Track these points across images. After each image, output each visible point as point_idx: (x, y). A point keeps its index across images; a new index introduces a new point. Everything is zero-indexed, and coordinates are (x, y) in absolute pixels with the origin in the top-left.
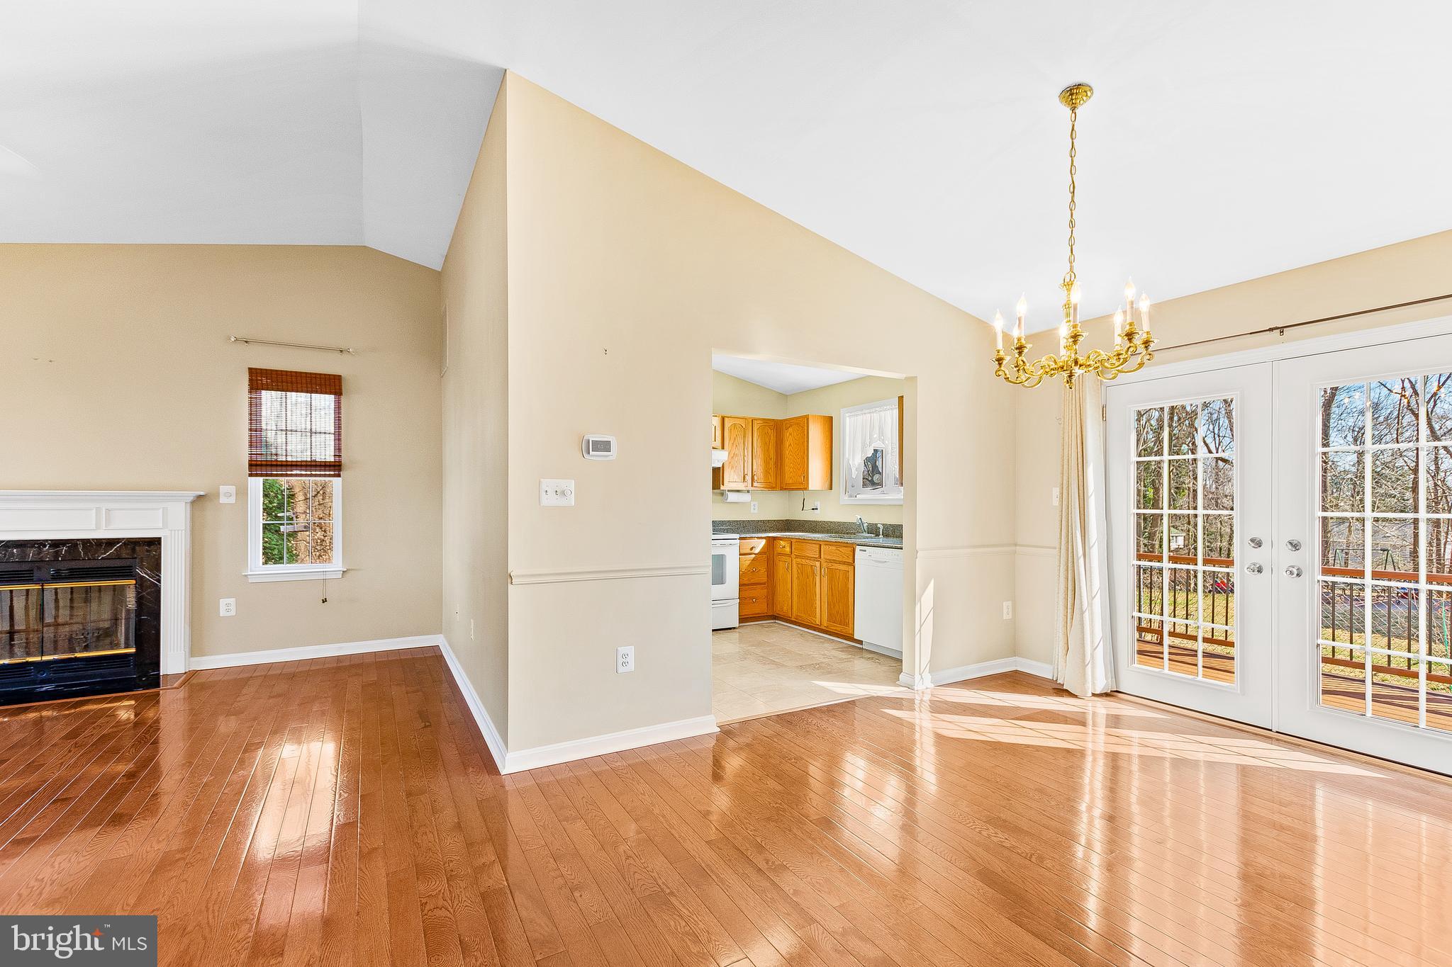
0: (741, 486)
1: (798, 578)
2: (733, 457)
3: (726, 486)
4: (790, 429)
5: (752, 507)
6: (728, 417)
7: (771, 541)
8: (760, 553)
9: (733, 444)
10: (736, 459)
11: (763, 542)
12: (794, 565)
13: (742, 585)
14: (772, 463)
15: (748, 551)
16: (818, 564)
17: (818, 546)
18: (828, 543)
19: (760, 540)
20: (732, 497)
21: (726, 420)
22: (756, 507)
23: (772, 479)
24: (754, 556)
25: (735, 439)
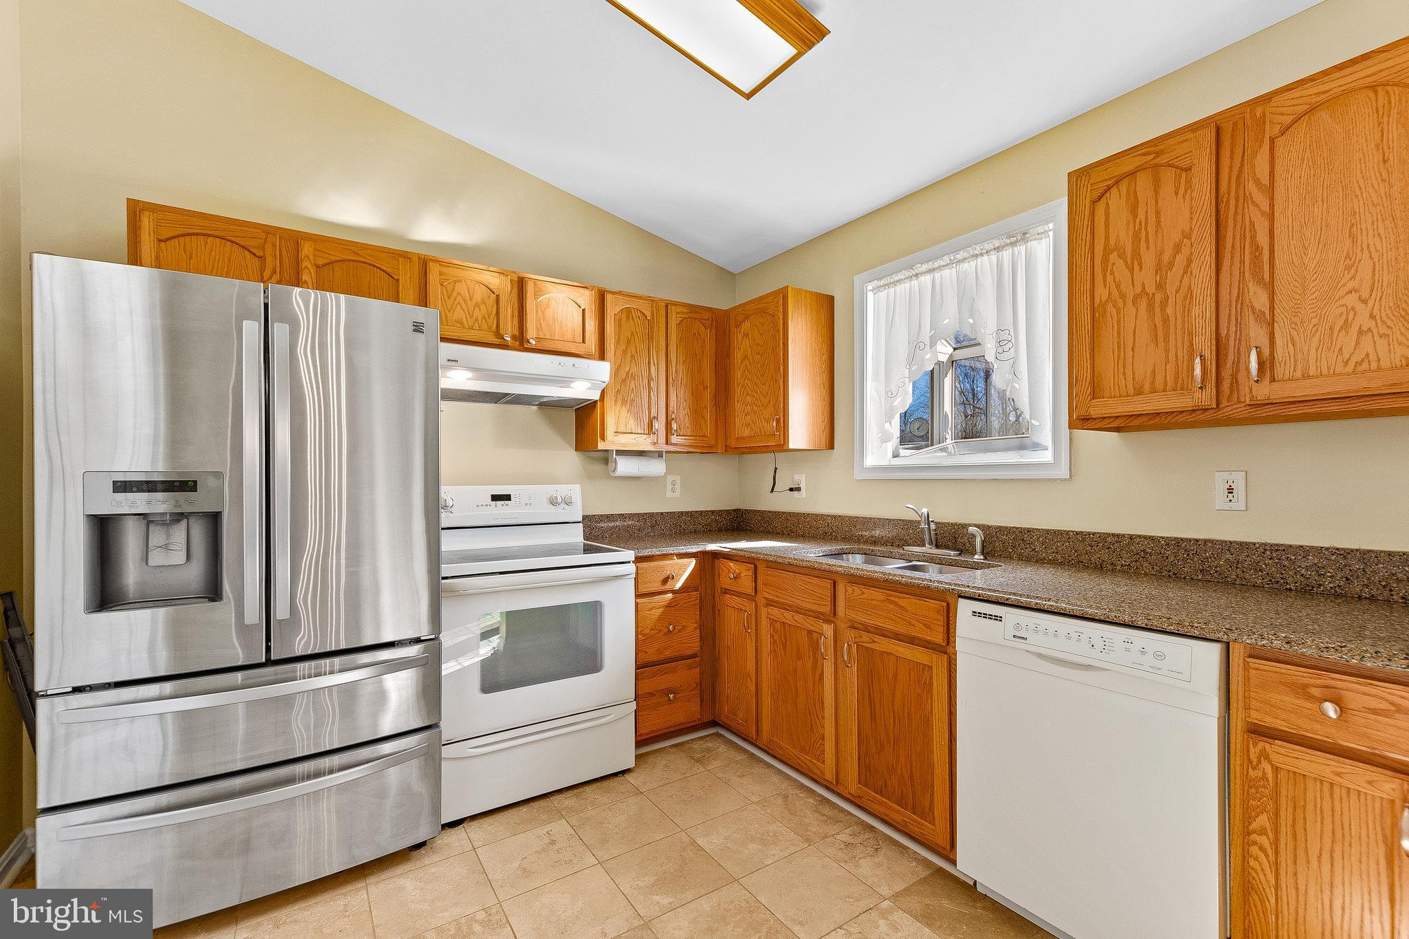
0: (644, 443)
1: (773, 652)
2: (624, 381)
3: (612, 441)
4: (746, 326)
5: (669, 486)
6: (613, 293)
7: (708, 561)
8: (684, 589)
9: (625, 352)
10: (633, 386)
11: (692, 563)
12: (765, 623)
13: (642, 666)
14: (708, 396)
15: (656, 586)
16: (828, 630)
17: (828, 584)
18: (856, 579)
19: (685, 561)
20: (625, 466)
21: (609, 297)
22: (678, 487)
23: (708, 429)
24: (670, 595)
25: (629, 341)
